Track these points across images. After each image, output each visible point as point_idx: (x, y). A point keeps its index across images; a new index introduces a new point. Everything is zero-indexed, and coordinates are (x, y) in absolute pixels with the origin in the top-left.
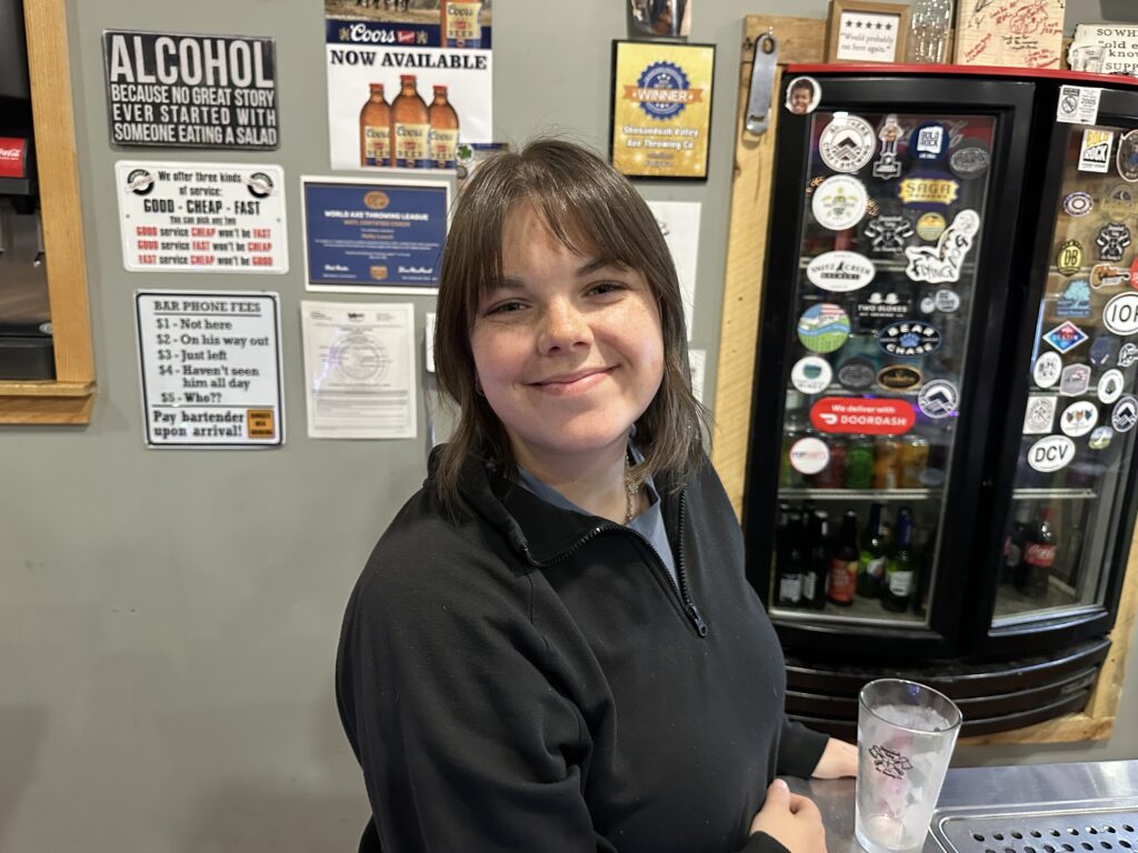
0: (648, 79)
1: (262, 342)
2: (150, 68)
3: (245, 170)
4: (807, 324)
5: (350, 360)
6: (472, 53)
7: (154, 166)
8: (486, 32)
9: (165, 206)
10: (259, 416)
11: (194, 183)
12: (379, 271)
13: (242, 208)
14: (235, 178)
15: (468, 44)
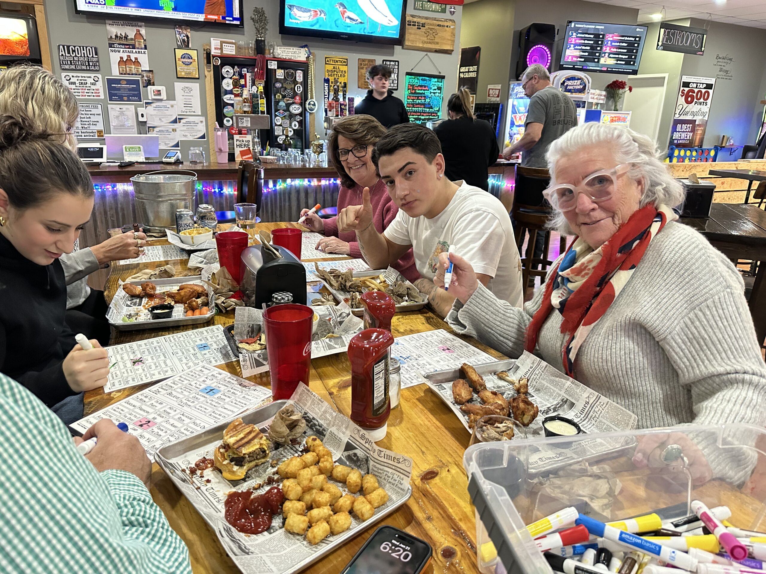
0: (183, 57)
1: (99, 115)
2: (69, 53)
3: (92, 75)
4: (225, 110)
5: (120, 118)
6: (143, 51)
7: (71, 74)
8: (145, 46)
9: (74, 83)
10: (100, 132)
11: (80, 78)
12: (125, 98)
13: (92, 84)
14: (90, 77)
15: (141, 49)
